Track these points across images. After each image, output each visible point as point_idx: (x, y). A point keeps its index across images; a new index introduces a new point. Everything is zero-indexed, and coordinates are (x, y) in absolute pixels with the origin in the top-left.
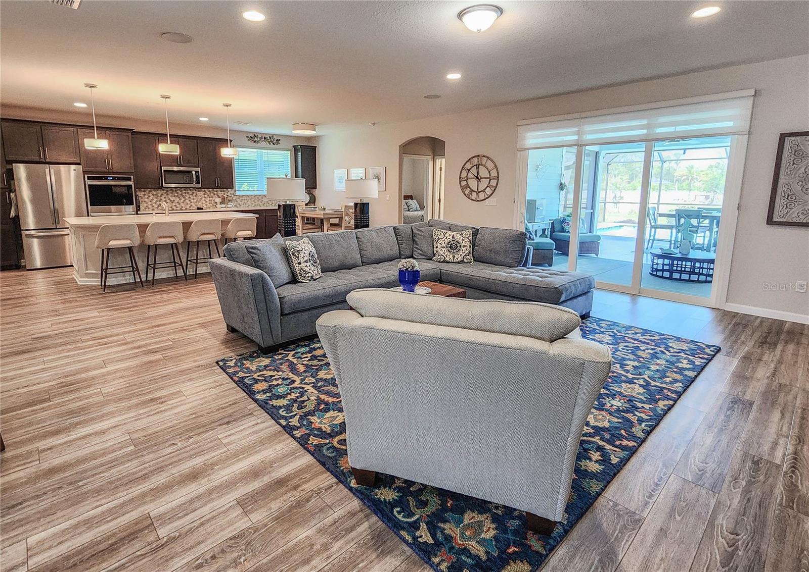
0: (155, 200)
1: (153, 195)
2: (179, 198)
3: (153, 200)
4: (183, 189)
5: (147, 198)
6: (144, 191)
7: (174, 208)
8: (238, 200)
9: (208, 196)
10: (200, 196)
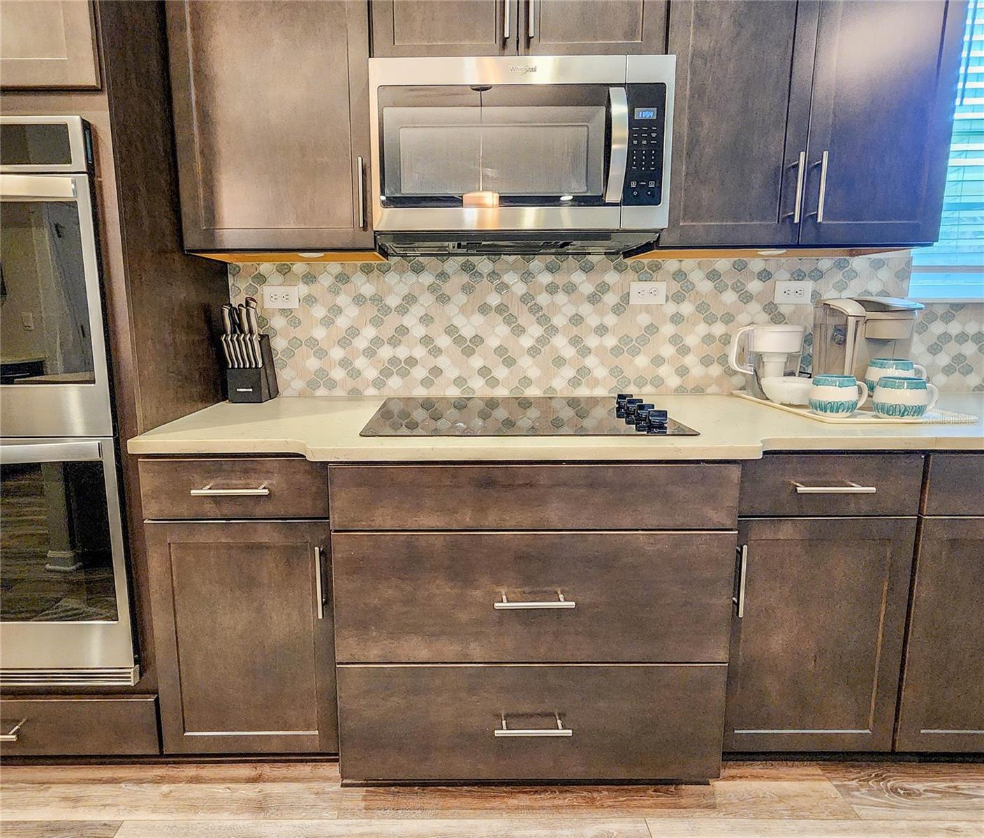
0: (369, 332)
1: (359, 300)
2: (510, 320)
3: (354, 332)
5: (327, 322)
6: (309, 278)
9: (702, 308)
10: (647, 309)
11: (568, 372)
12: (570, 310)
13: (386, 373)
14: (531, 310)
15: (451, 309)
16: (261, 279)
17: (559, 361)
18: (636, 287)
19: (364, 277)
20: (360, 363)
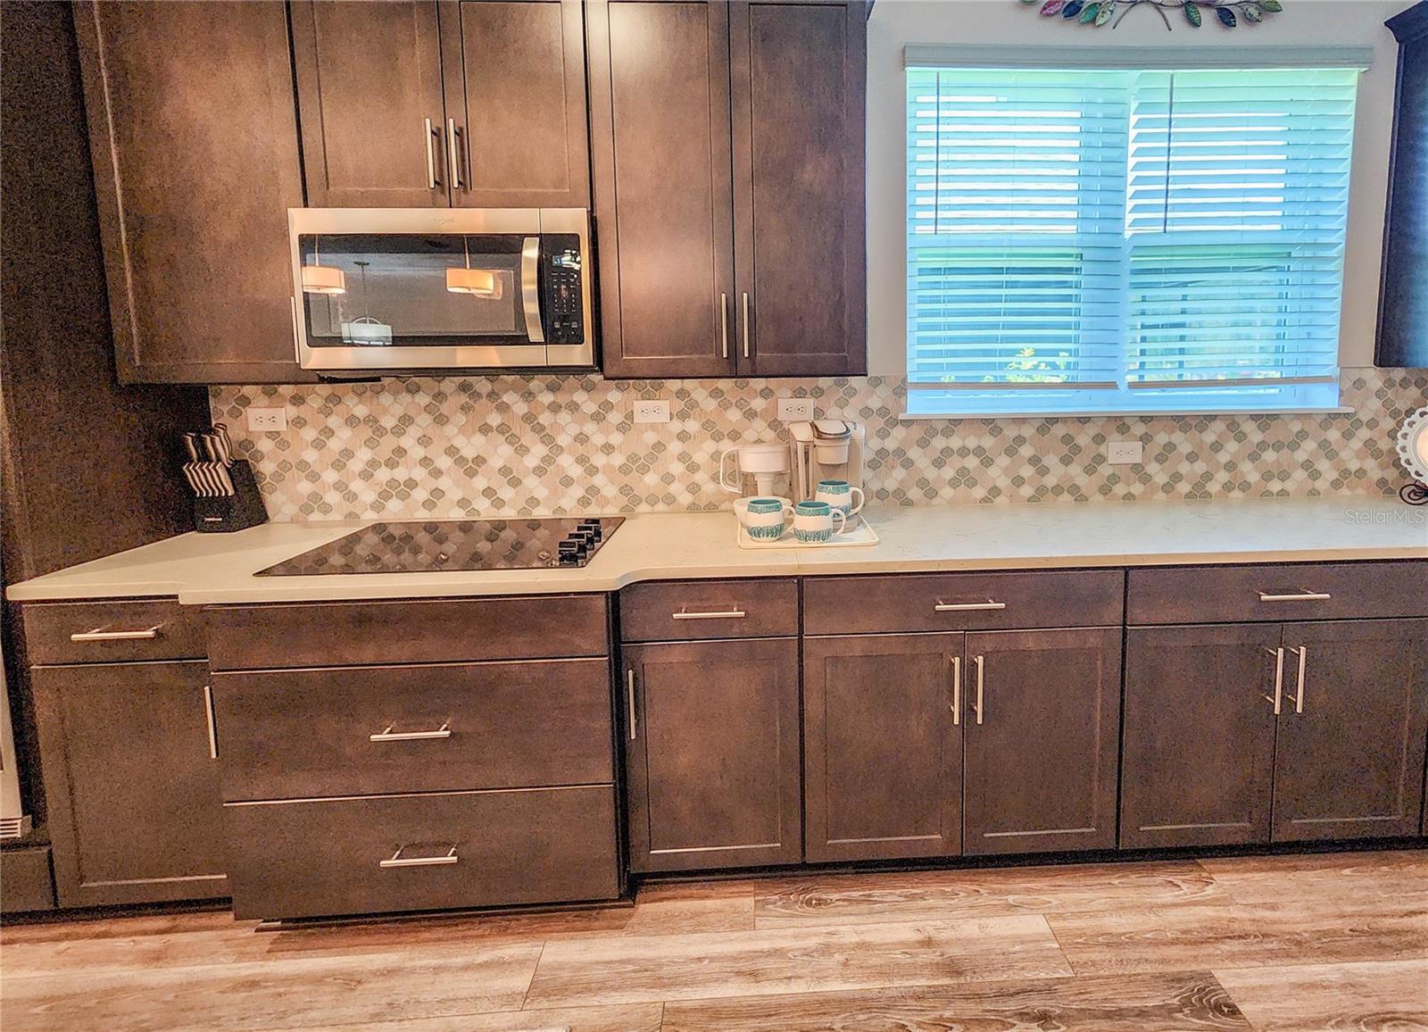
0: (365, 454)
1: (352, 421)
2: (512, 439)
3: (348, 454)
4: (536, 383)
5: (319, 445)
6: (298, 400)
8: (914, 453)
9: (707, 425)
10: (653, 427)
11: (577, 492)
12: (574, 430)
13: (385, 496)
14: (533, 429)
15: (450, 430)
16: (246, 402)
17: (567, 482)
18: (639, 406)
19: (356, 400)
20: (356, 485)
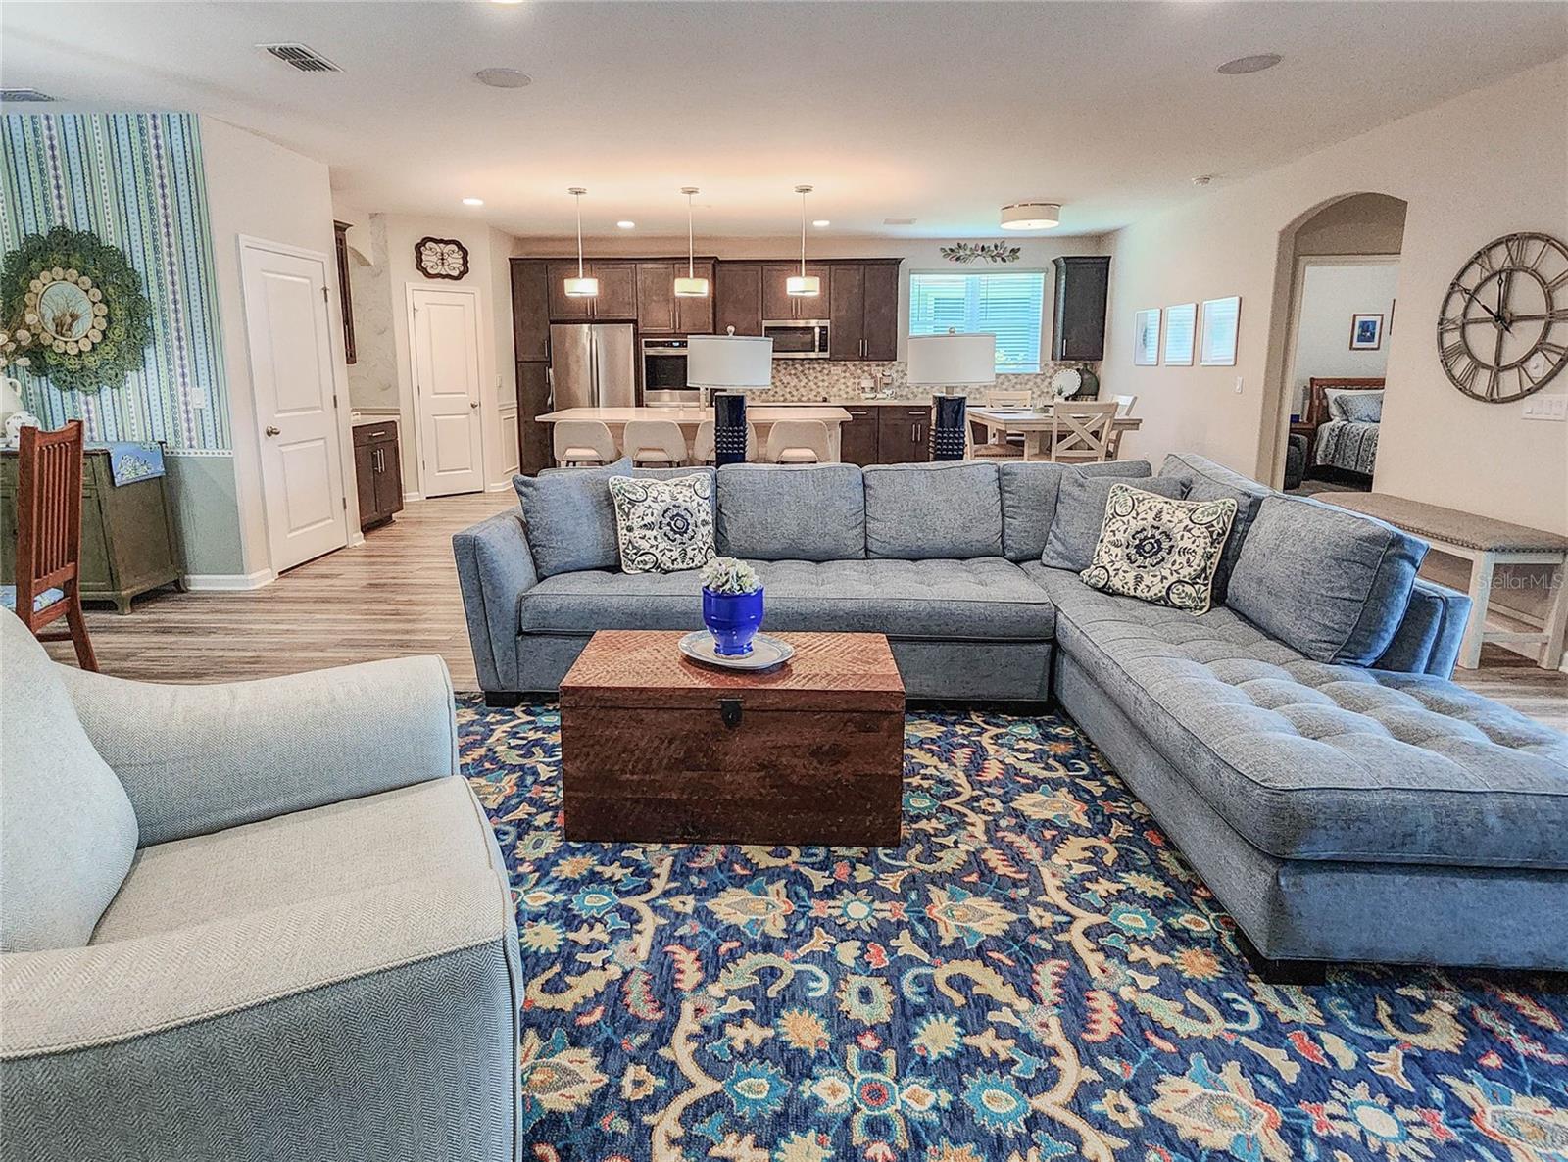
7: (788, 396)
9: (851, 374)
10: (836, 375)
14: (805, 376)
